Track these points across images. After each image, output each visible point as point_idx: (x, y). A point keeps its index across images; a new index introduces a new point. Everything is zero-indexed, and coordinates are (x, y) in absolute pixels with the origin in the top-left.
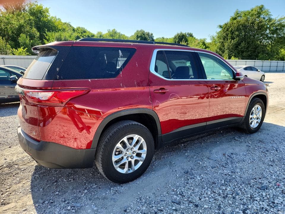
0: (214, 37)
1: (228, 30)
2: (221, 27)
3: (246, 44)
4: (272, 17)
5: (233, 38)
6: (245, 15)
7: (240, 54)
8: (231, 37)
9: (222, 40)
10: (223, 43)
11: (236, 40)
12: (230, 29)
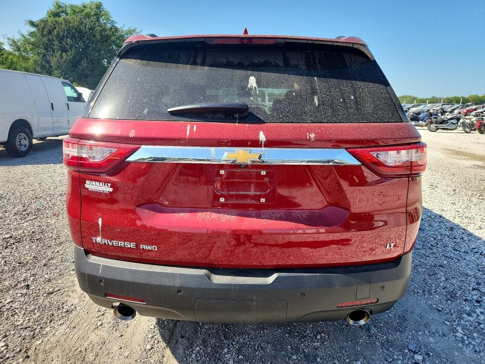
0: (16, 41)
1: (50, 32)
2: (32, 24)
3: (89, 63)
4: (116, 25)
5: (64, 50)
6: (74, 11)
7: (83, 79)
8: (61, 47)
9: (42, 51)
10: (45, 55)
11: (71, 53)
12: (55, 32)
